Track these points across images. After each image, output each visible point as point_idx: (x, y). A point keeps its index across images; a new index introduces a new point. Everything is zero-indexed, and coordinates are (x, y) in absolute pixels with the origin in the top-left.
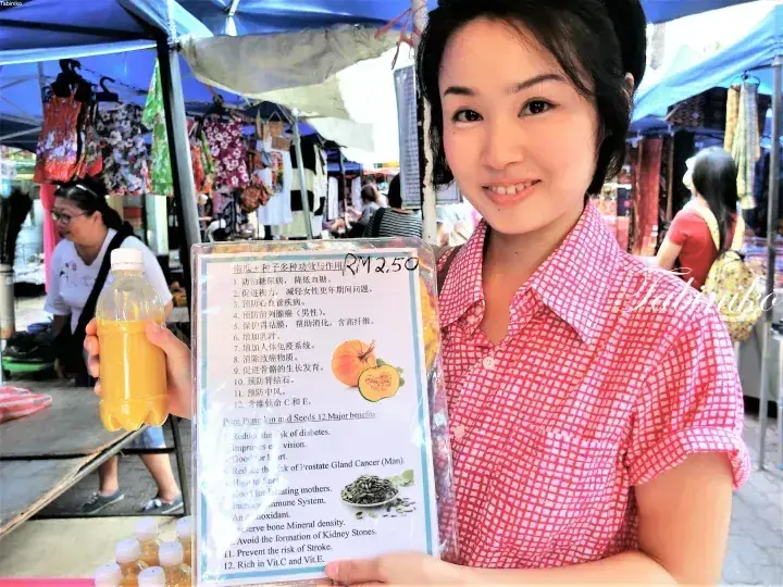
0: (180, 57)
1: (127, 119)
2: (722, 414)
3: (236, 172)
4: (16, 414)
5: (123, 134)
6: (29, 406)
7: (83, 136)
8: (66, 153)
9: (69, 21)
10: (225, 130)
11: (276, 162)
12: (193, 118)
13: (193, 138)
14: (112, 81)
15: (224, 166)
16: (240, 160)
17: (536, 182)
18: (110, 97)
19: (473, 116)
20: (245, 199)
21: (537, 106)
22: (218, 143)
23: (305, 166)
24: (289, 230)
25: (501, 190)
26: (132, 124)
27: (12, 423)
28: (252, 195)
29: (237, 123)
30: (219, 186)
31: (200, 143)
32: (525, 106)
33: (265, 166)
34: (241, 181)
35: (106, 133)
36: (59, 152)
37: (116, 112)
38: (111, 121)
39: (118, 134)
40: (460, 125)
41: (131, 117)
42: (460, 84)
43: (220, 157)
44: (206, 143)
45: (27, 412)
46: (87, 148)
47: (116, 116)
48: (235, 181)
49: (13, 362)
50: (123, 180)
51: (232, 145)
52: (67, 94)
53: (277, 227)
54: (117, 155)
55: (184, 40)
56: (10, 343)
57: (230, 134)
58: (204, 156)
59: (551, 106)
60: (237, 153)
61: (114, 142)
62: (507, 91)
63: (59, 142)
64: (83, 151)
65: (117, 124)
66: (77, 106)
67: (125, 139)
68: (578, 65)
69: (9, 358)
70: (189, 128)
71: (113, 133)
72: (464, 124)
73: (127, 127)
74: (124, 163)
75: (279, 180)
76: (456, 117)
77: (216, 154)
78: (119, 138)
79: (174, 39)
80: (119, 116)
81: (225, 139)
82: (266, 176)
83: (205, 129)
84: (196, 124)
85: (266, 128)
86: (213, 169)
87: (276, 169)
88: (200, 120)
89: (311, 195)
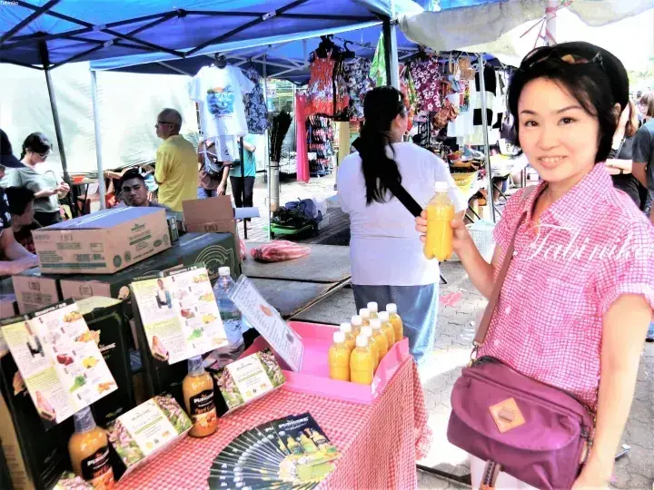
0: (397, 29)
1: (359, 69)
2: (639, 276)
3: (432, 101)
4: (291, 257)
5: (357, 80)
6: (298, 253)
7: (336, 82)
8: (327, 95)
9: (330, 12)
10: (425, 69)
11: (464, 87)
12: (403, 64)
13: (403, 78)
14: (352, 43)
15: (423, 96)
16: (435, 91)
17: (564, 157)
18: (350, 55)
19: (535, 124)
20: (437, 118)
21: (567, 120)
22: (420, 79)
23: (487, 89)
24: (471, 140)
25: (547, 160)
26: (363, 72)
27: (288, 262)
28: (444, 115)
29: (435, 63)
30: (419, 111)
31: (407, 81)
32: (561, 120)
33: (454, 92)
34: (435, 106)
35: (347, 80)
36: (322, 94)
37: (353, 64)
38: (350, 71)
39: (353, 80)
40: (528, 128)
41: (362, 67)
42: (528, 109)
43: (421, 90)
44: (412, 81)
45: (297, 256)
46: (339, 91)
47: (353, 67)
48: (430, 107)
49: (276, 227)
50: (356, 111)
51: (430, 80)
52: (325, 56)
53: (462, 138)
54: (353, 94)
55: (400, 18)
56: (275, 214)
57: (429, 72)
58: (409, 90)
59: (574, 120)
60: (433, 86)
61: (351, 86)
62: (552, 113)
63: (321, 88)
64: (337, 93)
65: (353, 73)
66: (332, 63)
67: (358, 83)
68: (589, 103)
69: (274, 224)
70: (400, 71)
71: (351, 79)
72: (530, 127)
73: (359, 74)
74: (356, 99)
75: (465, 102)
76: (526, 124)
77: (418, 88)
78: (354, 82)
79: (393, 18)
80: (355, 67)
81: (425, 76)
82: (455, 99)
83: (411, 70)
84: (405, 68)
85: (457, 65)
86: (415, 100)
87: (464, 93)
88: (408, 64)
89: (490, 113)
